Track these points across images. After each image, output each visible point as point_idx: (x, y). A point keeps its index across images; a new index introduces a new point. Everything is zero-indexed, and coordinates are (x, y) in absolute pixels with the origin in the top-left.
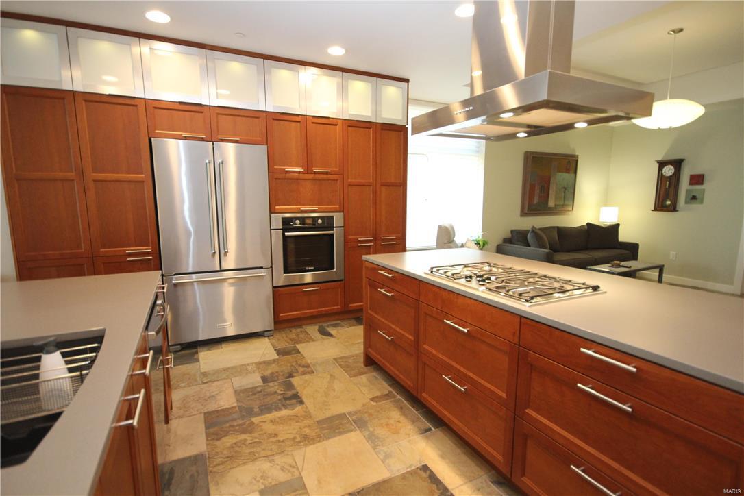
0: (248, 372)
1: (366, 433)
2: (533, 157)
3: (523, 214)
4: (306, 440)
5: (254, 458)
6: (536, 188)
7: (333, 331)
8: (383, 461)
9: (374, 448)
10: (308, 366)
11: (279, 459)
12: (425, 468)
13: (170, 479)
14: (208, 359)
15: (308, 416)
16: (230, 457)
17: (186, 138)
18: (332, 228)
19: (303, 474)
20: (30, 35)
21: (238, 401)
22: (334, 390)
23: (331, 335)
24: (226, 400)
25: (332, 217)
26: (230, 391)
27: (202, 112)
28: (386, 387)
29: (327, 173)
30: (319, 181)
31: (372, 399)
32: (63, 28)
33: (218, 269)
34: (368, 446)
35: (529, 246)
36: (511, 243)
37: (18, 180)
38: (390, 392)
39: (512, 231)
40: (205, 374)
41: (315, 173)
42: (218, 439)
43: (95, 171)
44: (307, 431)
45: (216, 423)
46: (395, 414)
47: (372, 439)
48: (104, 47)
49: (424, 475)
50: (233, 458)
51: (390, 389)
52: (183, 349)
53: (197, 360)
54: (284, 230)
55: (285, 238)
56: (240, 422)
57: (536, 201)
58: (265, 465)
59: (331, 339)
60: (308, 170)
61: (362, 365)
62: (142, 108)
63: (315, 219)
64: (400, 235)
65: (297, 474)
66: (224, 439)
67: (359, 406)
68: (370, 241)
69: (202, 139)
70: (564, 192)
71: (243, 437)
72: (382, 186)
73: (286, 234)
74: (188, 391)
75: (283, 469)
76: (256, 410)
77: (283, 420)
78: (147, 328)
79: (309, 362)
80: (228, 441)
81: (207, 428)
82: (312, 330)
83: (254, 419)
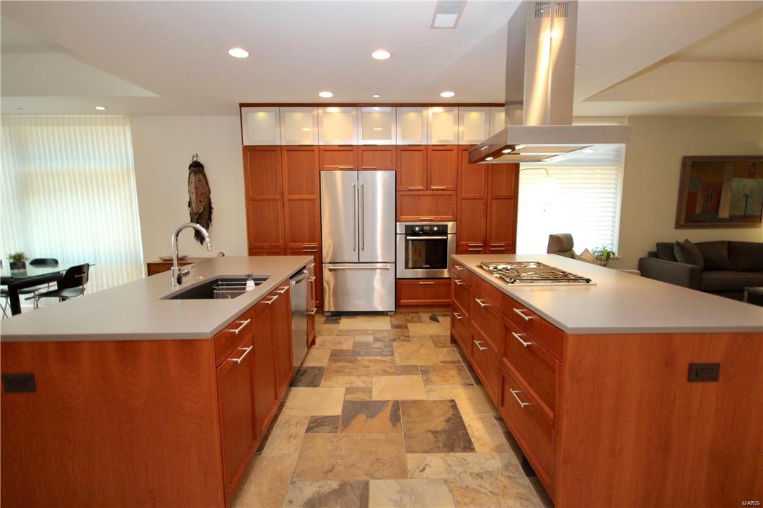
0: (367, 334)
1: (425, 377)
2: (693, 162)
3: (679, 226)
4: (385, 372)
5: (350, 374)
6: (699, 196)
7: (440, 319)
8: (426, 392)
9: (425, 385)
10: (409, 337)
11: (363, 378)
12: (453, 401)
13: (304, 374)
14: (345, 323)
15: (393, 361)
16: (337, 371)
17: (341, 169)
18: (446, 234)
19: (373, 387)
20: (262, 115)
21: (353, 347)
22: (418, 353)
23: (438, 321)
24: (347, 345)
25: (447, 226)
26: (352, 342)
27: (352, 151)
28: (458, 357)
29: (443, 190)
30: (436, 196)
31: (442, 362)
32: (278, 108)
33: (357, 261)
34: (422, 384)
35: (677, 261)
36: (657, 257)
37: (252, 200)
38: (459, 361)
39: (658, 245)
40: (340, 331)
41: (433, 190)
42: (335, 362)
43: (290, 194)
44: (387, 369)
45: (336, 356)
46: (453, 372)
47: (427, 382)
48: (298, 115)
49: (450, 404)
50: (339, 372)
51: (460, 359)
52: (332, 316)
53: (339, 323)
54: (407, 234)
55: (407, 241)
56: (350, 357)
57: (698, 210)
58: (354, 378)
59: (437, 324)
60: (427, 188)
61: (449, 342)
62: (317, 152)
63: (432, 226)
64: (510, 242)
65: (370, 386)
66: (338, 363)
67: (430, 363)
68: (480, 247)
69: (351, 169)
70: (746, 201)
71: (348, 364)
72: (492, 199)
73: (408, 238)
74: (327, 338)
75: (364, 382)
76: (362, 353)
77: (375, 361)
78: (291, 278)
79: (411, 334)
80: (340, 364)
81: (330, 356)
82: (425, 316)
83: (358, 358)
